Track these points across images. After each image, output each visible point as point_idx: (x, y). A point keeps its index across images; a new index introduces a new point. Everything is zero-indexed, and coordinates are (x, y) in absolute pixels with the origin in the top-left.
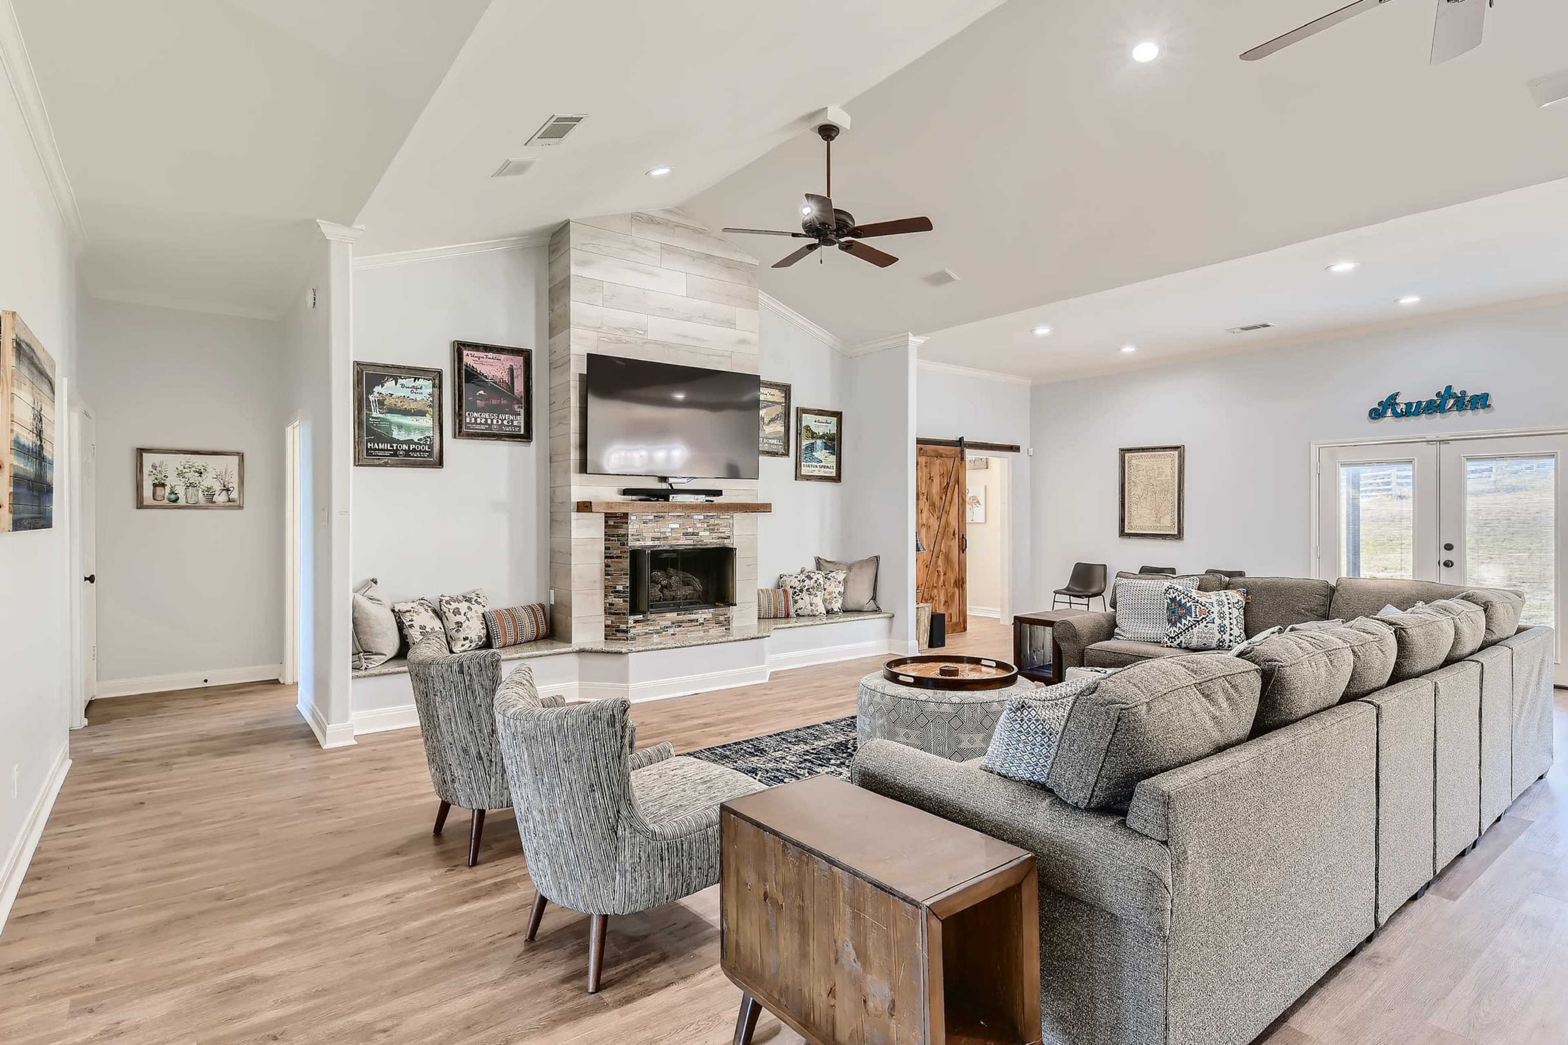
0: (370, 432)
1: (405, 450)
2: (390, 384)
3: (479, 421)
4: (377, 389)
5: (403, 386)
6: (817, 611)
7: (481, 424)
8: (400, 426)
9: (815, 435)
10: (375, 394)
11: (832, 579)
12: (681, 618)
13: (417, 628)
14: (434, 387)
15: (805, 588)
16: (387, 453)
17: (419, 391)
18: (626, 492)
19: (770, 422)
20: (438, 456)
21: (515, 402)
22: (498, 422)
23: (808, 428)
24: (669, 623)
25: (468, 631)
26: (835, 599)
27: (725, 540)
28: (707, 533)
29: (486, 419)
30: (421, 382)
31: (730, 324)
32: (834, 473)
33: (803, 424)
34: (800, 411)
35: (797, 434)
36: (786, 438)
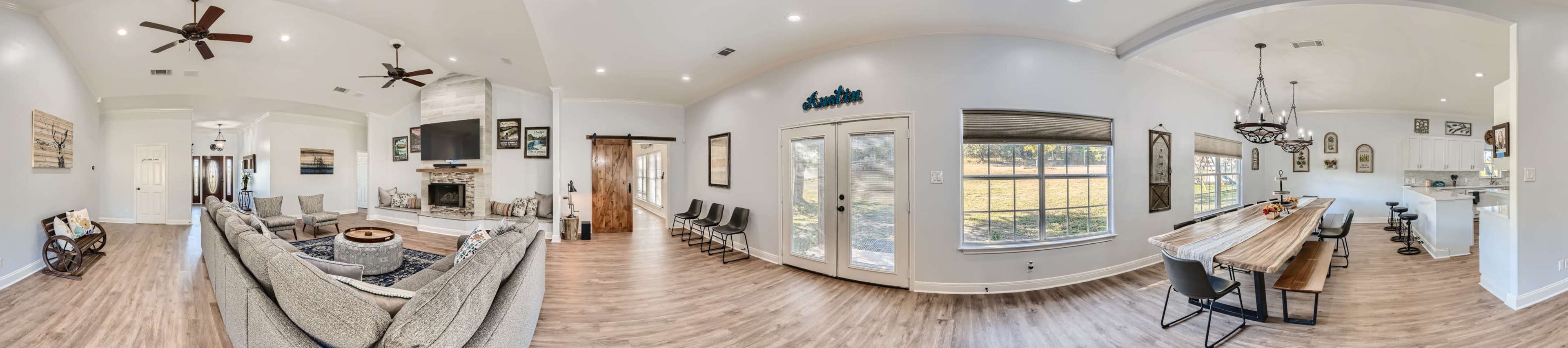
0: (396, 153)
1: (401, 157)
2: (399, 141)
4: (397, 143)
5: (401, 141)
7: (413, 148)
8: (400, 151)
9: (534, 138)
10: (397, 145)
11: (531, 202)
12: (447, 208)
13: (393, 200)
14: (406, 141)
15: (517, 205)
16: (398, 158)
17: (404, 142)
18: (434, 165)
19: (511, 135)
20: (405, 158)
21: (419, 140)
22: (416, 147)
23: (530, 136)
24: (443, 210)
25: (404, 202)
26: (530, 211)
27: (464, 183)
28: (457, 180)
30: (404, 140)
31: (473, 102)
32: (546, 155)
33: (528, 134)
34: (527, 129)
35: (526, 138)
36: (519, 141)
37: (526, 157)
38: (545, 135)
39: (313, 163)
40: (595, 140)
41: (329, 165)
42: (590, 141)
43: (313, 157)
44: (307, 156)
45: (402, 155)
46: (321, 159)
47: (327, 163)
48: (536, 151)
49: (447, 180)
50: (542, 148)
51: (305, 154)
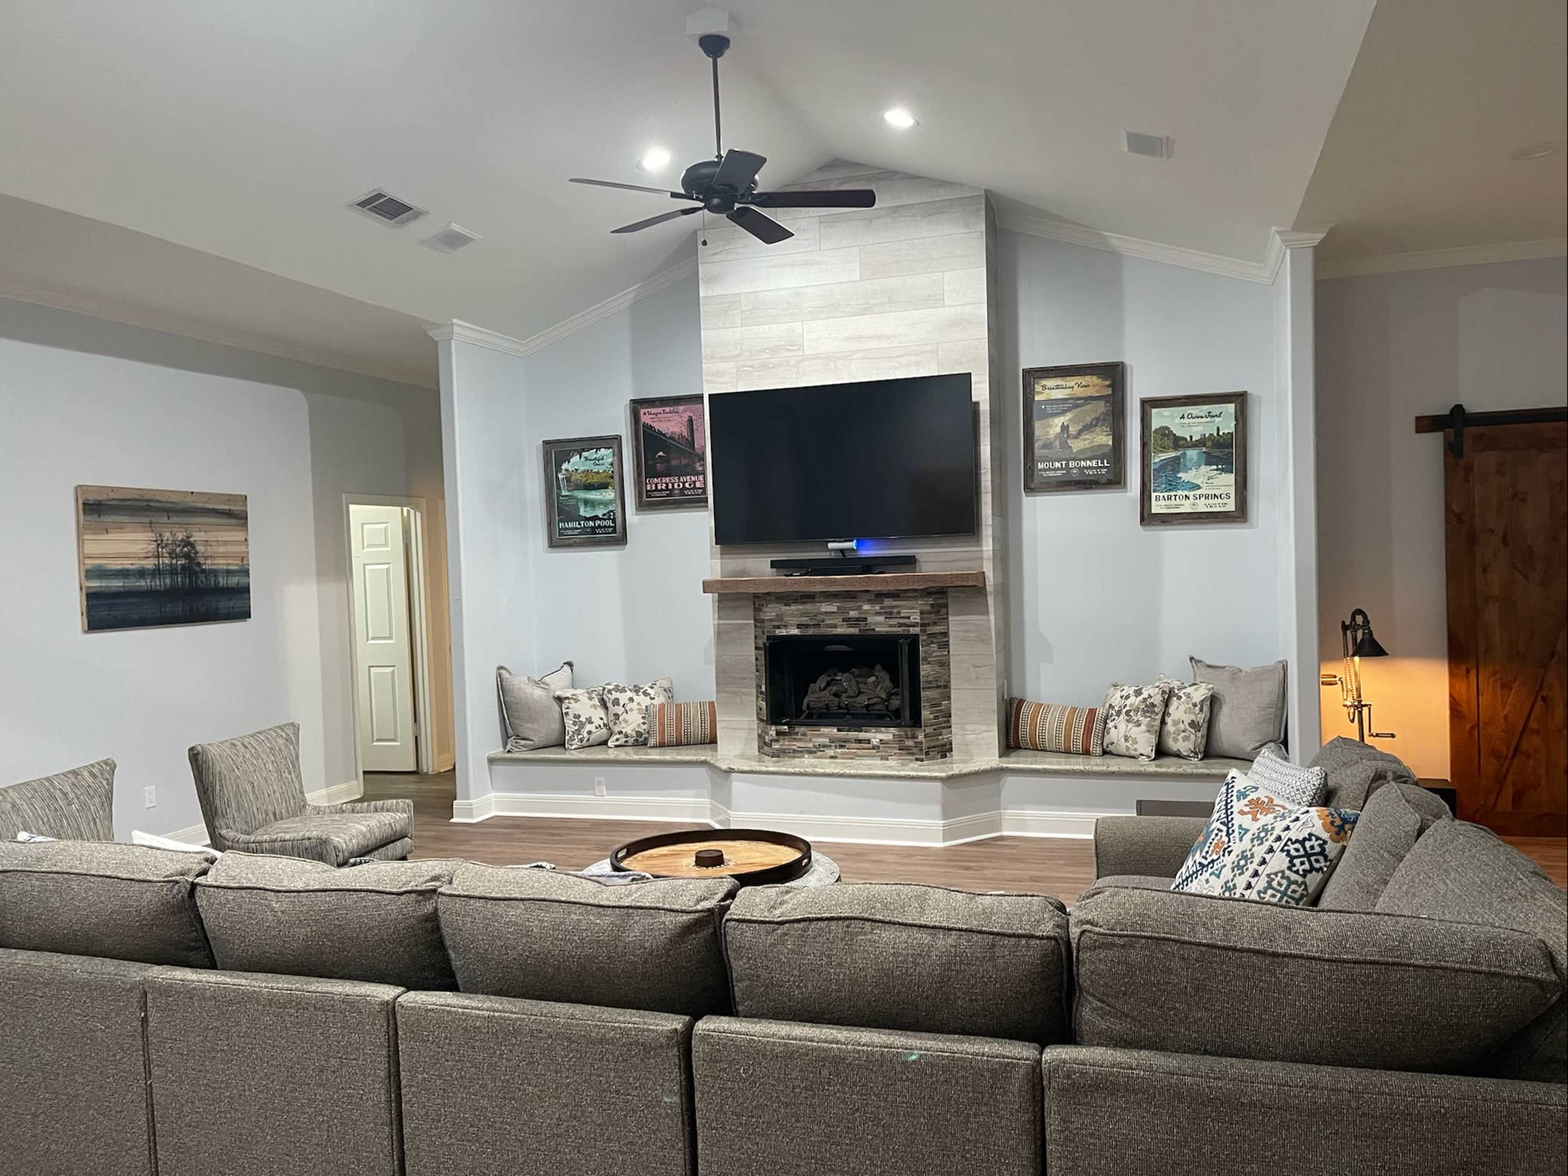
1: (592, 527)
2: (575, 459)
3: (659, 488)
4: (565, 466)
5: (586, 459)
6: (1135, 750)
7: (662, 490)
8: (586, 502)
9: (1181, 443)
10: (564, 472)
11: (1184, 698)
12: (844, 735)
13: (571, 716)
14: (614, 455)
15: (1124, 710)
16: (576, 531)
17: (601, 462)
18: (777, 565)
19: (1080, 433)
20: (621, 530)
21: (696, 460)
22: (679, 485)
23: (1165, 432)
24: (826, 741)
25: (623, 725)
26: (1183, 734)
27: (911, 629)
29: (667, 484)
30: (603, 451)
32: (1231, 506)
33: (1155, 425)
34: (1148, 404)
35: (1144, 445)
36: (1117, 453)
37: (1147, 518)
38: (1228, 427)
39: (150, 564)
40: (1459, 435)
41: (229, 573)
42: (1434, 441)
43: (150, 536)
44: (121, 528)
45: (595, 518)
46: (187, 543)
47: (220, 564)
48: (1191, 494)
49: (838, 621)
50: (1215, 482)
51: (108, 519)
